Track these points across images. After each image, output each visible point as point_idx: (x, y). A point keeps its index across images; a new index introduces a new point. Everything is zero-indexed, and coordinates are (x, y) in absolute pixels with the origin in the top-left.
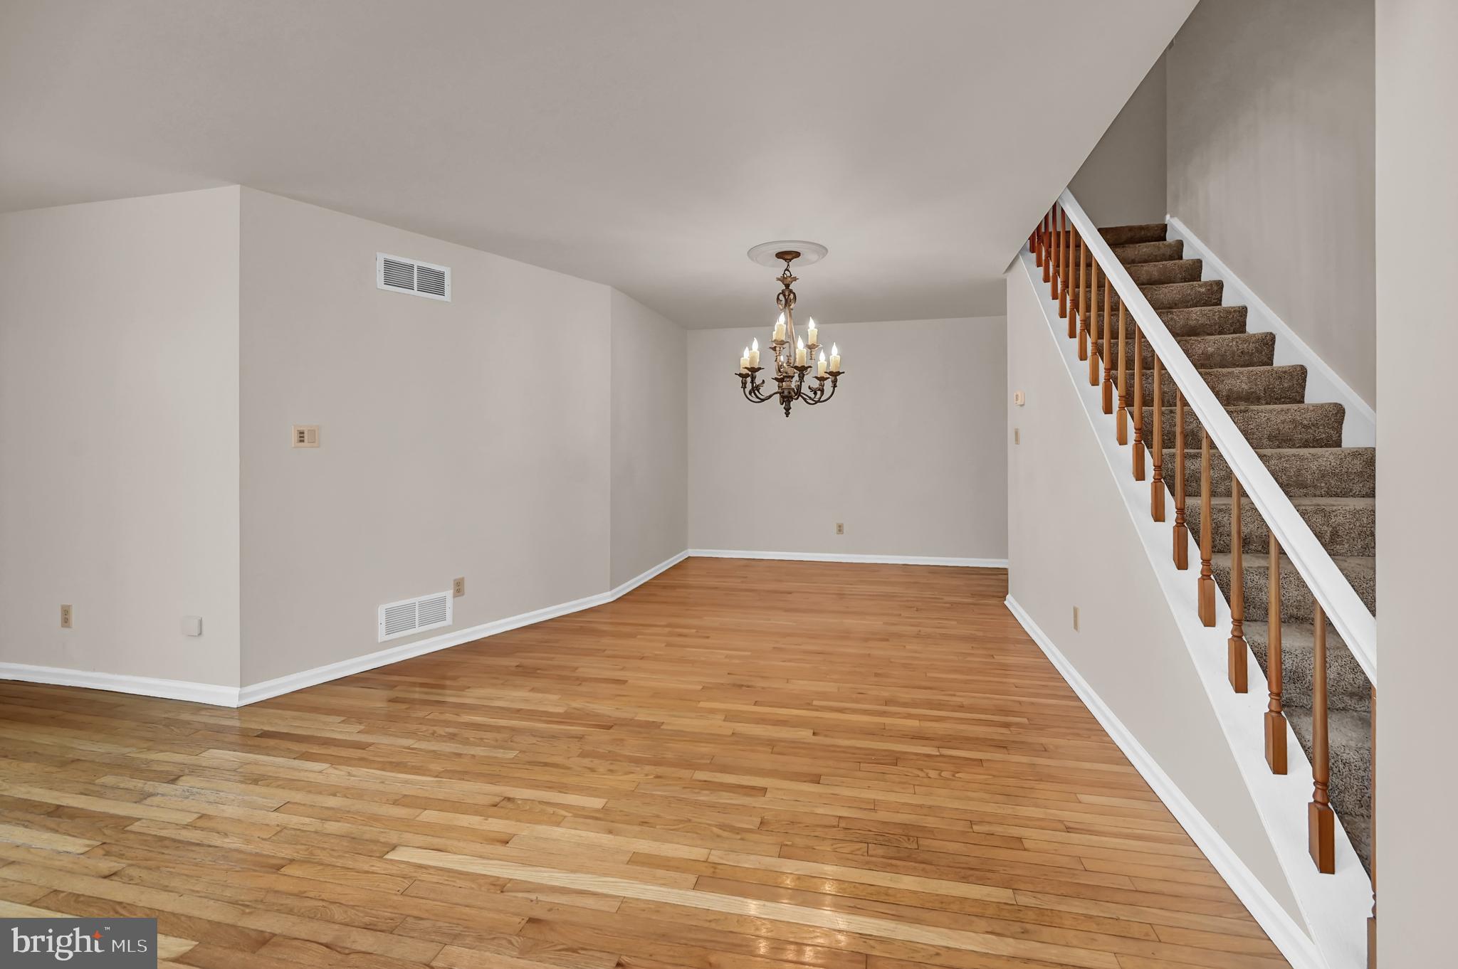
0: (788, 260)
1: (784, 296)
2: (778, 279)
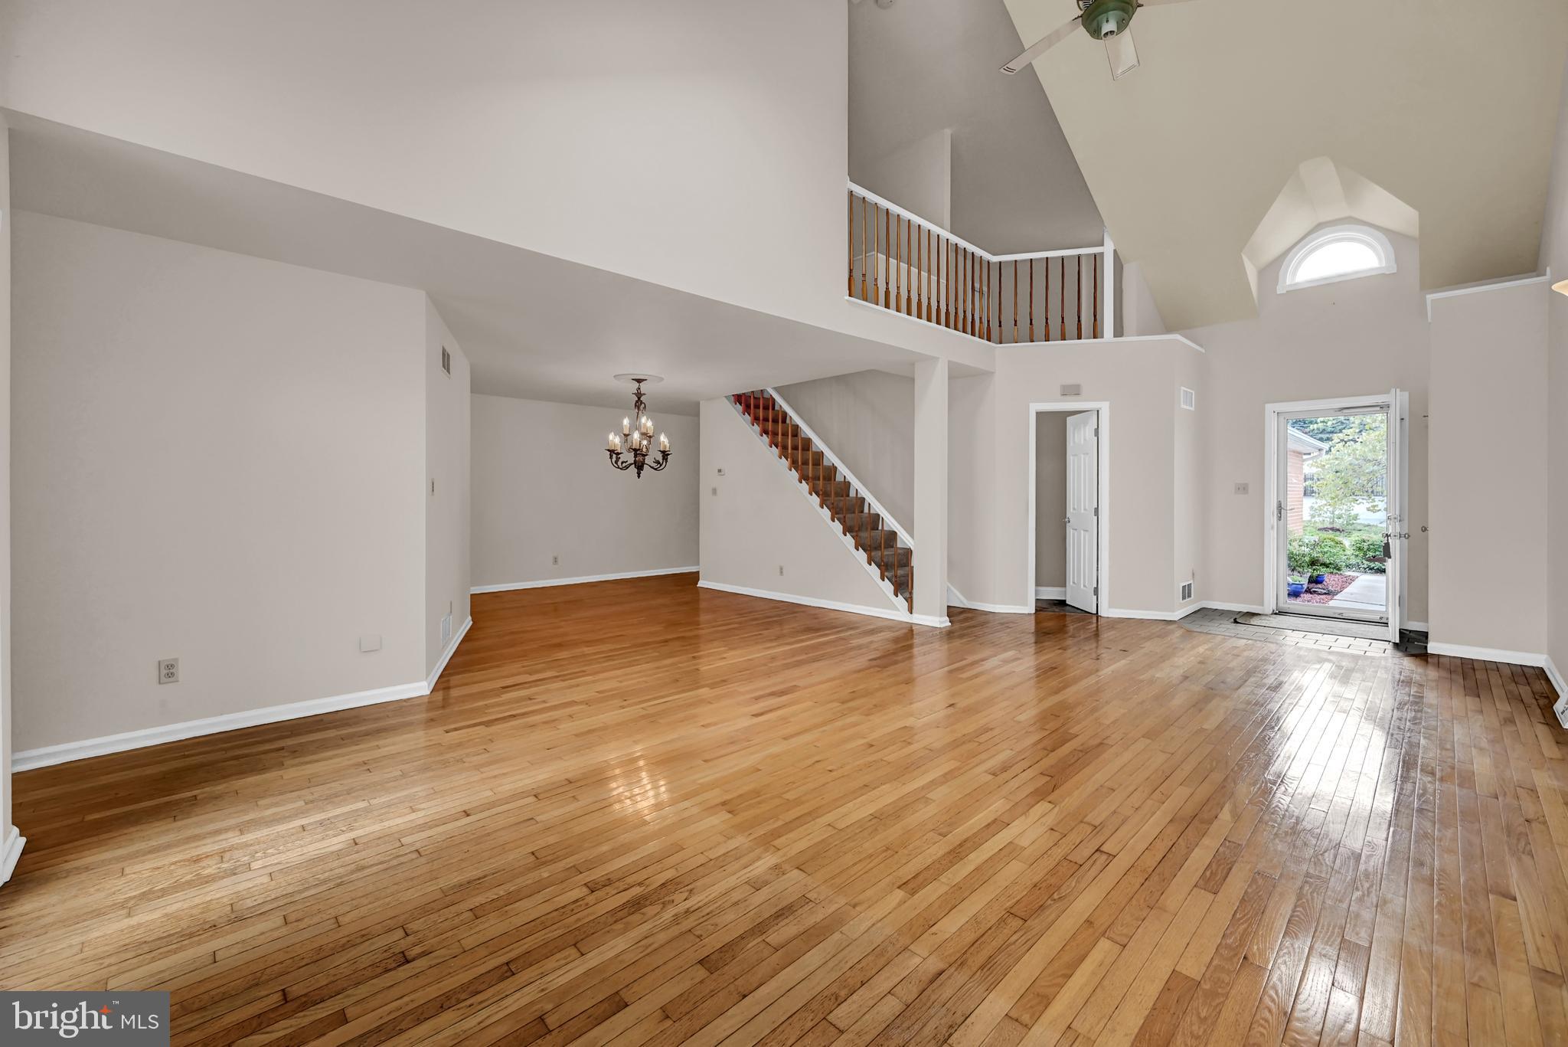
0: (639, 382)
2: (634, 395)
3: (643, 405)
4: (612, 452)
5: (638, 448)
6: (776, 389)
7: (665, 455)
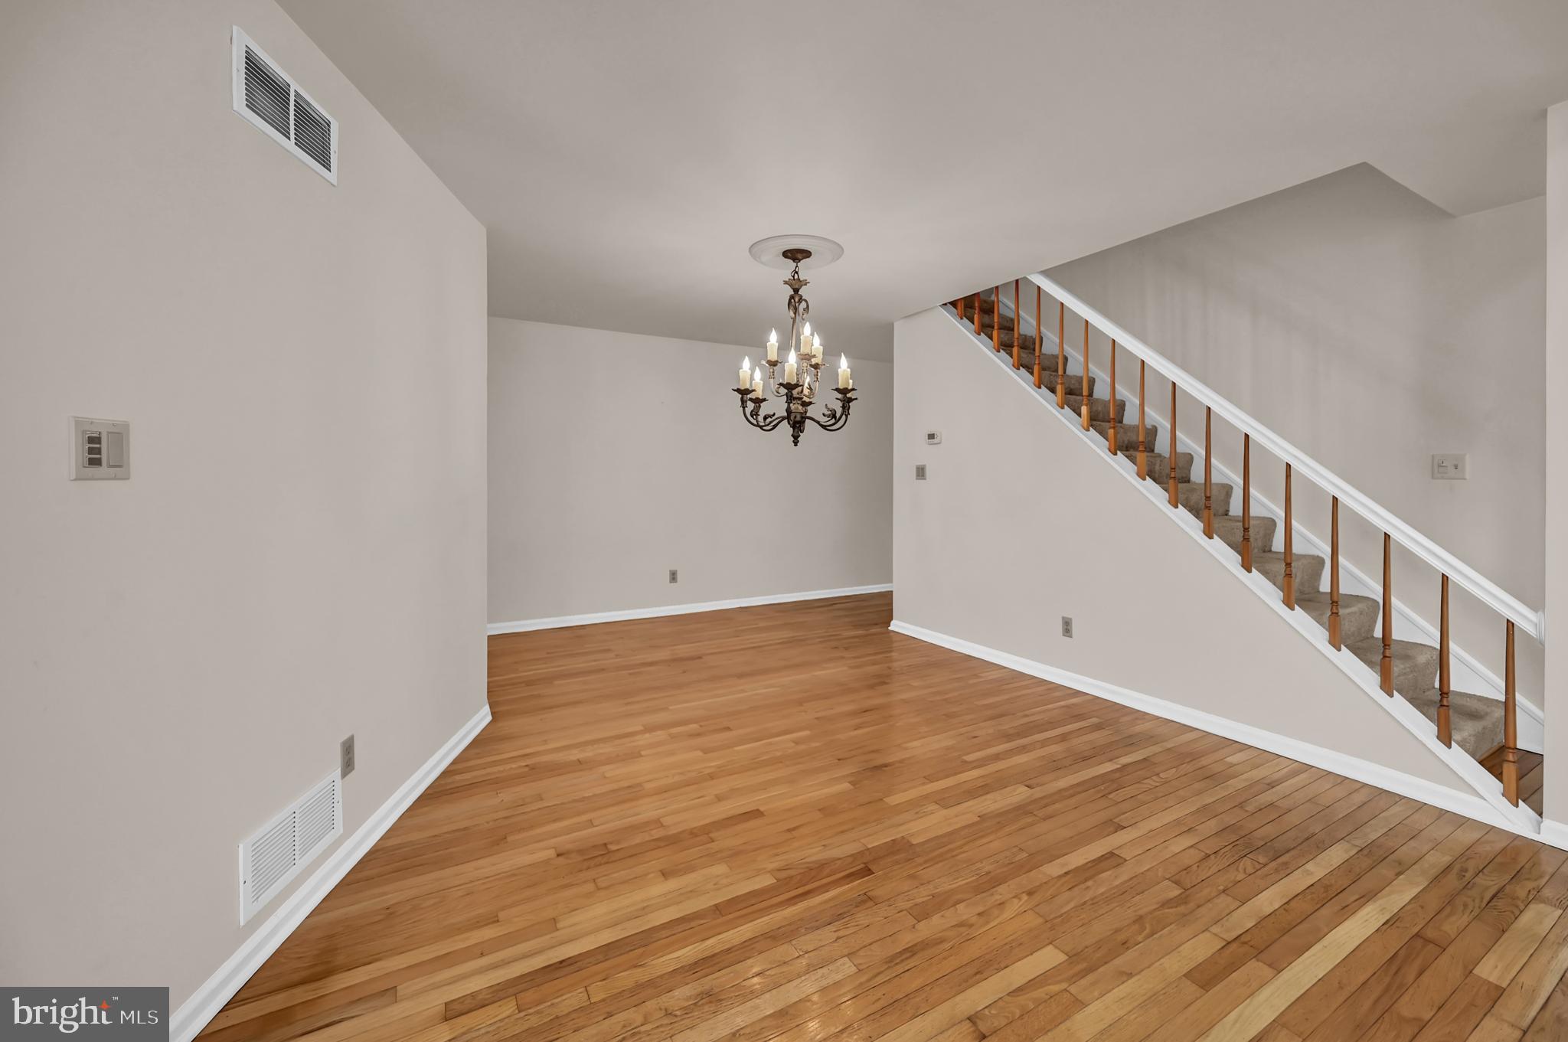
0: (796, 260)
2: (786, 283)
3: (803, 305)
4: (743, 392)
5: (794, 382)
6: (1046, 273)
7: (846, 396)
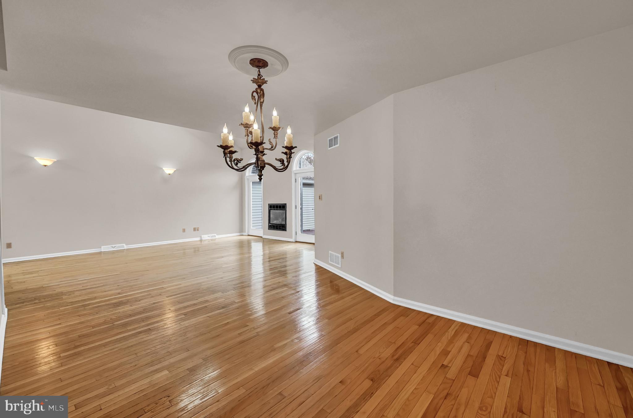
0: (259, 67)
1: (257, 93)
